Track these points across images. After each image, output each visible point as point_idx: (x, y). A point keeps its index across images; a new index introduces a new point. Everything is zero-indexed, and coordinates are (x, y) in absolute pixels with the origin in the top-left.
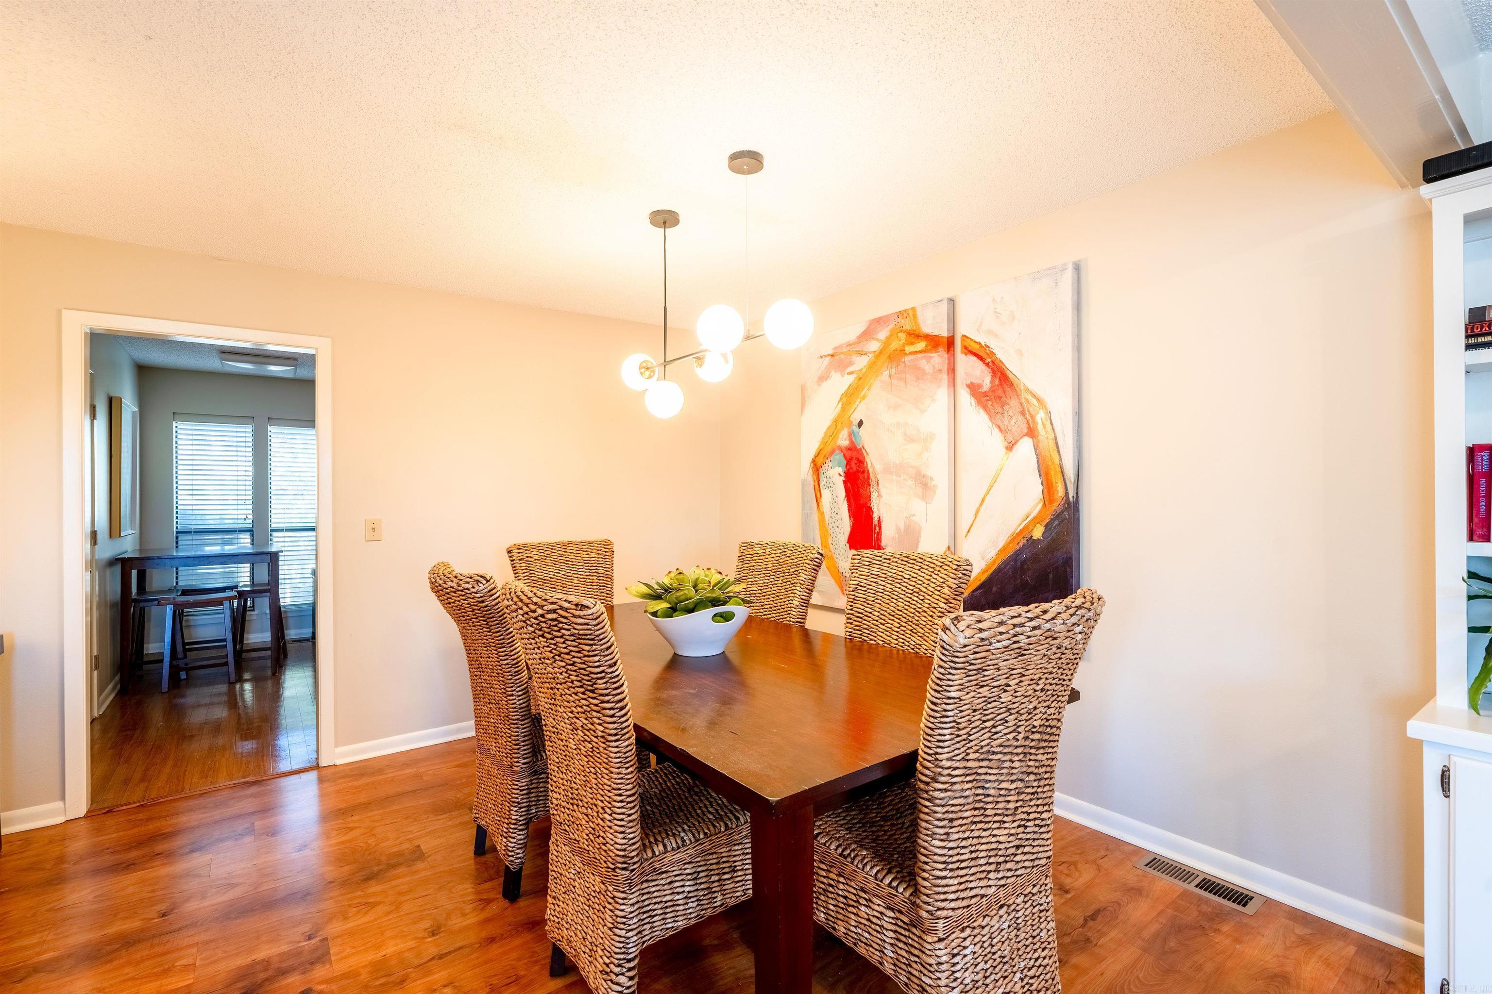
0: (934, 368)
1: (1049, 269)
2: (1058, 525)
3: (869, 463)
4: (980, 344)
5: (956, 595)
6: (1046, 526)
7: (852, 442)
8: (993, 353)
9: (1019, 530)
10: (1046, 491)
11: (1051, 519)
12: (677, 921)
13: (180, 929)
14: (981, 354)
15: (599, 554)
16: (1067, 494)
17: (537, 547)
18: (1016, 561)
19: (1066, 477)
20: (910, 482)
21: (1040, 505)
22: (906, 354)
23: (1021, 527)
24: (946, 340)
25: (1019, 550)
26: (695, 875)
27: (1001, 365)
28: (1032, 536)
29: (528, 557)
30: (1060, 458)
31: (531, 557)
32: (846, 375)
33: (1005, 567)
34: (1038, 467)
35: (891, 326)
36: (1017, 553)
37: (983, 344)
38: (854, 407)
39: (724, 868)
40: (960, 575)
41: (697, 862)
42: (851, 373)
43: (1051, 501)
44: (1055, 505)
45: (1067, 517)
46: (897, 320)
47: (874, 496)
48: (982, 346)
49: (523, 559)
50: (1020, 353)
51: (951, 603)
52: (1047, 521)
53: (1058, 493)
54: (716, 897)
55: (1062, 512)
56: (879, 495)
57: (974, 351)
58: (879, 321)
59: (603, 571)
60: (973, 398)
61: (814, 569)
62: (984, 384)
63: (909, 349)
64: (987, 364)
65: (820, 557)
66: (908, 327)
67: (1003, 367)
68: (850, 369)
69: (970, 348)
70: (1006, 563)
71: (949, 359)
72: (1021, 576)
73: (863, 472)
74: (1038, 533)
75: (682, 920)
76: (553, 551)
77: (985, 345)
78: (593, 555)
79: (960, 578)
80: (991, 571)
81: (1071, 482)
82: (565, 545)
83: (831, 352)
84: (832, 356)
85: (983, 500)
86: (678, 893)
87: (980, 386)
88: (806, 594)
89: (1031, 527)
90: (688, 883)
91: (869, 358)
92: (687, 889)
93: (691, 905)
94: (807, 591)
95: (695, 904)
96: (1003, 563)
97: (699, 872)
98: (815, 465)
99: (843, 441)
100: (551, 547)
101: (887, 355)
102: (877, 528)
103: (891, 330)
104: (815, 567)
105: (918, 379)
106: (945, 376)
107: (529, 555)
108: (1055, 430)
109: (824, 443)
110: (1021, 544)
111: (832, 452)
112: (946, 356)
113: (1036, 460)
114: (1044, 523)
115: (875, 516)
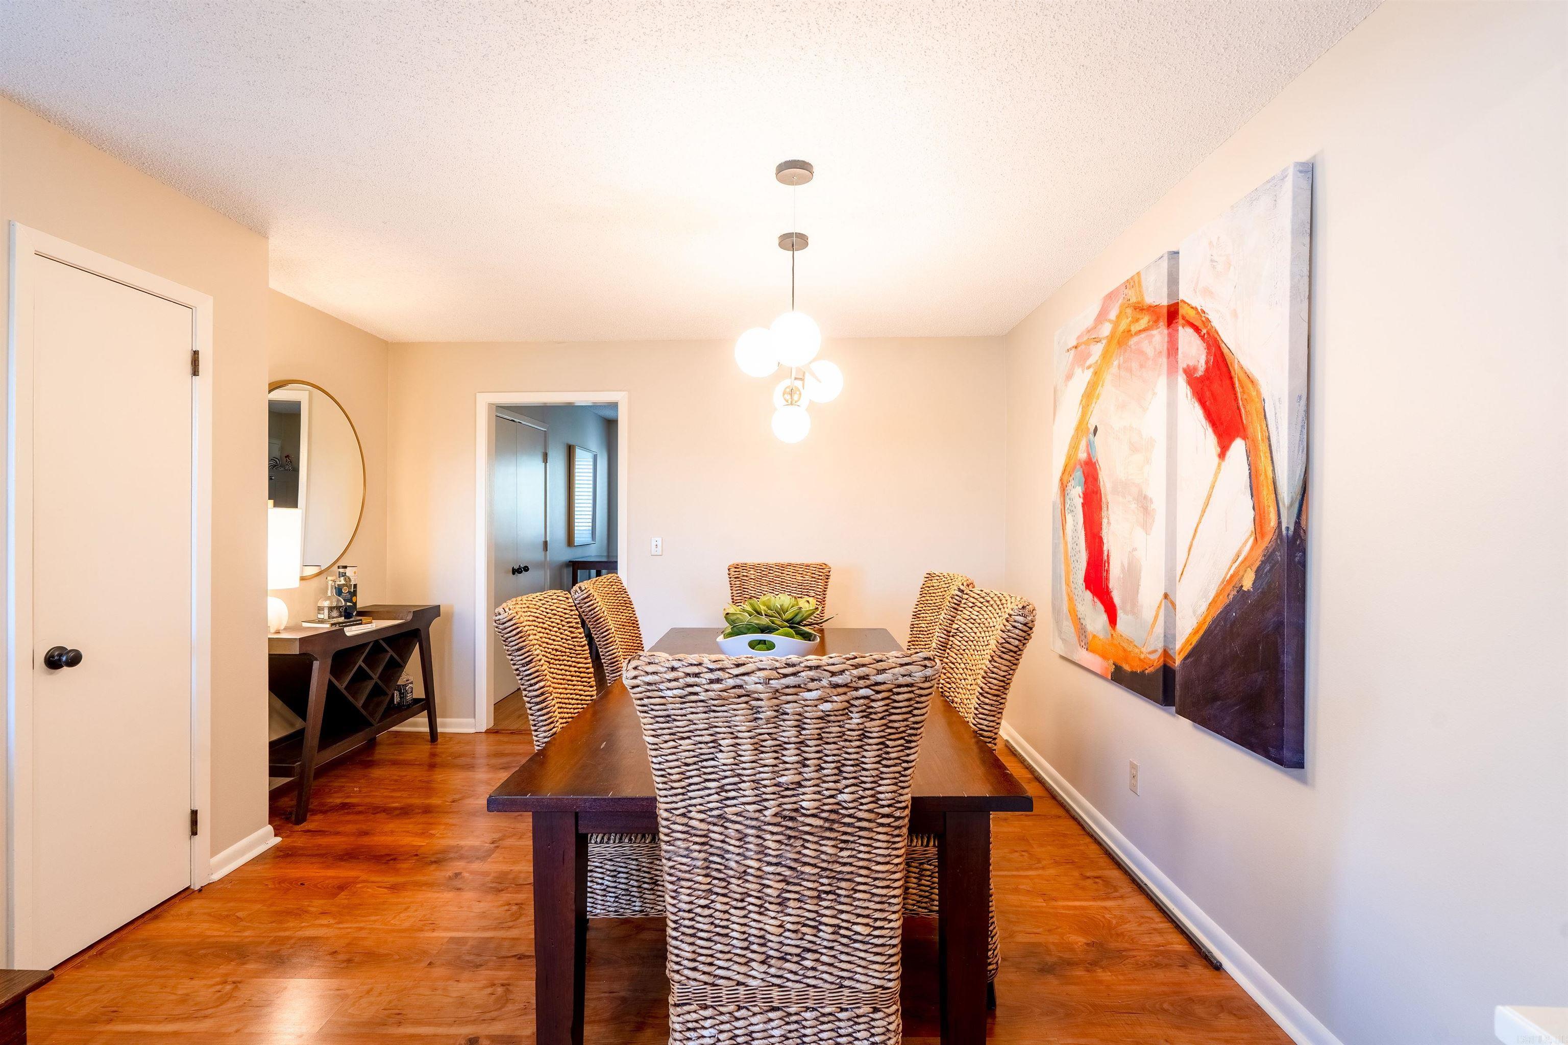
0: (1155, 349)
1: (1268, 182)
2: (1270, 570)
3: (1101, 480)
4: (1196, 309)
5: (1003, 652)
6: (1257, 572)
7: (1089, 455)
8: (1208, 320)
9: (1229, 575)
10: (1257, 518)
11: (1262, 562)
12: (596, 908)
13: (451, 812)
14: (1196, 323)
15: (813, 577)
16: (1279, 523)
17: (754, 567)
18: (1225, 620)
19: (1279, 497)
20: (1133, 506)
21: (1252, 539)
22: (1132, 335)
23: (1231, 572)
24: (1165, 311)
25: (1228, 605)
26: (615, 873)
27: (1216, 336)
28: (1242, 586)
29: (744, 576)
30: (1274, 470)
31: (747, 576)
32: (1086, 370)
33: (1216, 627)
34: (1250, 482)
35: (1120, 301)
36: (1227, 609)
37: (1199, 309)
38: (1091, 410)
39: (644, 877)
40: (1009, 627)
41: (617, 862)
42: (1089, 367)
43: (1263, 535)
44: (1267, 539)
45: (1279, 558)
46: (1126, 291)
47: (1105, 521)
48: (1198, 313)
49: (738, 578)
50: (1235, 314)
51: (996, 662)
52: (1258, 563)
53: (1269, 523)
54: (635, 902)
55: (1274, 551)
56: (1109, 523)
57: (1191, 321)
58: (1110, 297)
59: (814, 595)
60: (1188, 387)
61: (954, 608)
62: (1200, 366)
63: (1135, 328)
64: (1202, 337)
65: (960, 594)
66: (1134, 300)
67: (1218, 339)
68: (1089, 362)
69: (1187, 318)
70: (1216, 622)
71: (1170, 335)
72: (1231, 644)
73: (1097, 493)
74: (1248, 584)
75: (601, 909)
76: (771, 572)
77: (1202, 310)
78: (807, 578)
79: (1009, 631)
80: (1201, 632)
81: (1284, 504)
82: (782, 567)
83: (1075, 343)
84: (1076, 347)
85: (1196, 531)
86: (598, 884)
87: (1195, 369)
88: (944, 636)
89: (1241, 573)
90: (607, 878)
91: (1103, 345)
92: (606, 883)
93: (608, 899)
94: (945, 632)
95: (612, 899)
96: (1213, 622)
97: (619, 872)
98: (1062, 484)
99: (1082, 456)
100: (769, 567)
101: (1116, 341)
102: (1106, 565)
103: (1121, 306)
104: (956, 606)
105: (1142, 366)
106: (1164, 360)
107: (745, 574)
108: (1269, 427)
109: (1069, 457)
110: (1231, 597)
111: (1074, 469)
112: (1166, 331)
113: (1248, 472)
114: (1255, 568)
115: (1105, 548)
